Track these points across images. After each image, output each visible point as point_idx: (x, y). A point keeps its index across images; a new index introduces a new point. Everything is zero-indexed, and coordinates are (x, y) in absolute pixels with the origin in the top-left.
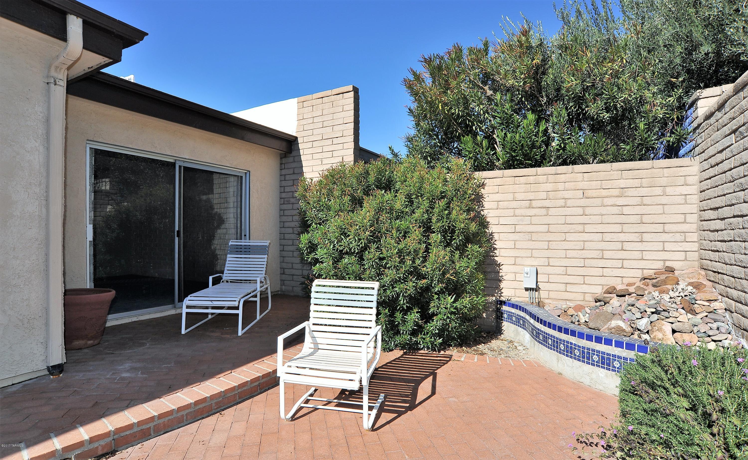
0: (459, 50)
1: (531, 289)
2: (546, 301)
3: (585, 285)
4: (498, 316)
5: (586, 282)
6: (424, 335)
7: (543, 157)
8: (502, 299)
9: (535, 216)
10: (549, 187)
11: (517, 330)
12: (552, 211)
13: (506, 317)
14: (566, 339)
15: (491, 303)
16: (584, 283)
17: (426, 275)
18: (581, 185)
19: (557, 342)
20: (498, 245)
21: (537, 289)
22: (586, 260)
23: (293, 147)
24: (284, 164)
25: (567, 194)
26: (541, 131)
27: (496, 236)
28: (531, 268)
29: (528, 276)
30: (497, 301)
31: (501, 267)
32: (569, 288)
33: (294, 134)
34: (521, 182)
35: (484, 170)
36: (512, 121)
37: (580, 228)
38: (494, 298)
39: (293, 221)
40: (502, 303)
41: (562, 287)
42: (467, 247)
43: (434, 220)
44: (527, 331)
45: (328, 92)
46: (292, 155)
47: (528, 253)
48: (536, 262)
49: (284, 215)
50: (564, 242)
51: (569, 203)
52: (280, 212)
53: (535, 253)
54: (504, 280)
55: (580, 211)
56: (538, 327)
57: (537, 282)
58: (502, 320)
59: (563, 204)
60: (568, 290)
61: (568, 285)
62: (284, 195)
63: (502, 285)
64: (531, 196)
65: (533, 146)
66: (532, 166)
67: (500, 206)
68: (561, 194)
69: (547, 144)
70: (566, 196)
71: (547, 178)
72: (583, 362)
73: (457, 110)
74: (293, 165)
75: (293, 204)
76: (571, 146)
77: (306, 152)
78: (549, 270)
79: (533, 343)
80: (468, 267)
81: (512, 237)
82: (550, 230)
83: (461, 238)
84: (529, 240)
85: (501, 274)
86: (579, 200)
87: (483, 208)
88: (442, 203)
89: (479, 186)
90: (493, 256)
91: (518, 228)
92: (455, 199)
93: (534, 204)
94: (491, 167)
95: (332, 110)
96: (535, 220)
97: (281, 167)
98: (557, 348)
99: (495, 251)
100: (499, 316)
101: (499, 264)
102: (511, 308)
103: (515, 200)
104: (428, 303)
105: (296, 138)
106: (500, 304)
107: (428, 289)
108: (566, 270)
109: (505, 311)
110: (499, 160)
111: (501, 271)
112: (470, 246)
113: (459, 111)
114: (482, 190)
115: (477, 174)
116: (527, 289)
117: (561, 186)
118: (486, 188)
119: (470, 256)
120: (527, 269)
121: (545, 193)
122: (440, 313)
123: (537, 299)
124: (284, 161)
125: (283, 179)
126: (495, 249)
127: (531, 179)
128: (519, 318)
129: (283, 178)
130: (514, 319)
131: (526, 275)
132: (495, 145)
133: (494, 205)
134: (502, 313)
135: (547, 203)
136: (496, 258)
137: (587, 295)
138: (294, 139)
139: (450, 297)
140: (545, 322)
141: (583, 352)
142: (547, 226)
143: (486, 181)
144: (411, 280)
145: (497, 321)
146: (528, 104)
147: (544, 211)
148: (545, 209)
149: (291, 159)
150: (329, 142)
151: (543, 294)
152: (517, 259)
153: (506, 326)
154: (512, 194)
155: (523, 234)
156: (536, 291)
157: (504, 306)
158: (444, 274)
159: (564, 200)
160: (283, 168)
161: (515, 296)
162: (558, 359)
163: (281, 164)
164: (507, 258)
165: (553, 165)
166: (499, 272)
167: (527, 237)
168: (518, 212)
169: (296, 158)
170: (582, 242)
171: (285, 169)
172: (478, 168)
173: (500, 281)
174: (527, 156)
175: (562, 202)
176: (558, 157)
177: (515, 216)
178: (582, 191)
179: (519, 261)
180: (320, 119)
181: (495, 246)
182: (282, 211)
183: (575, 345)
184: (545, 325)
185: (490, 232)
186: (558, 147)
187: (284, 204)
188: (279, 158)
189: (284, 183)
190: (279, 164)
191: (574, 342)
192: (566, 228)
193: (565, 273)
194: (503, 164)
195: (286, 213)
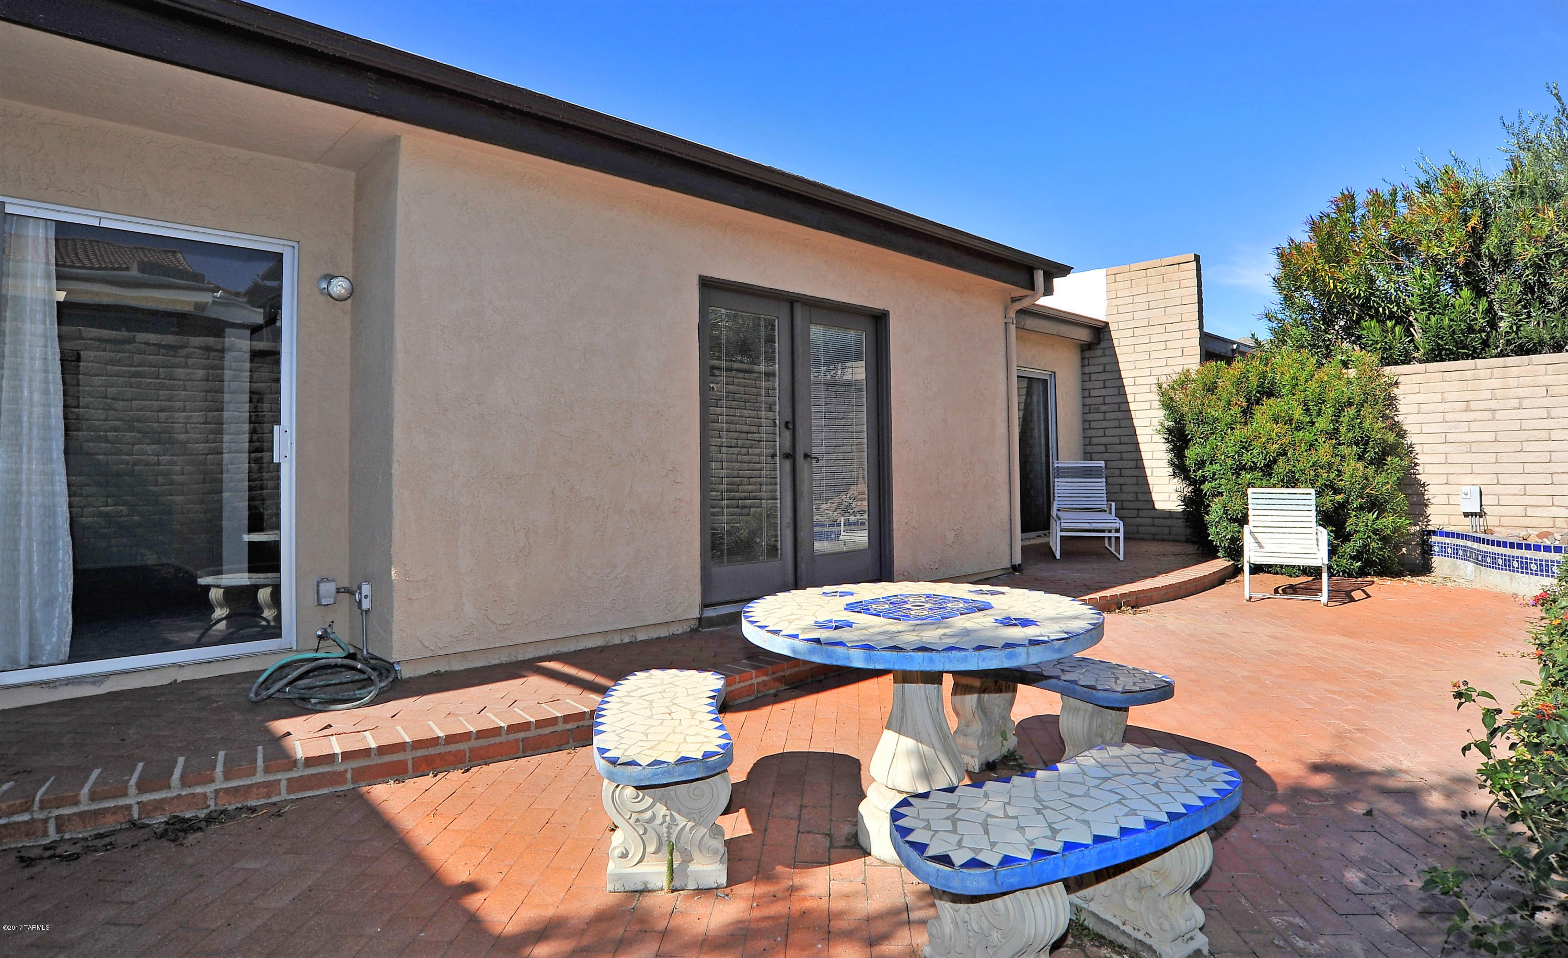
0: (1349, 200)
1: (1475, 514)
2: (1496, 529)
3: (1554, 508)
4: (1424, 550)
5: (1555, 504)
6: (1338, 558)
7: (1485, 343)
8: (1430, 528)
9: (1475, 421)
10: (1495, 383)
11: (1455, 564)
12: (1499, 414)
13: (1437, 550)
14: (1520, 555)
15: (1413, 534)
16: (1553, 505)
17: (1342, 489)
18: (1544, 380)
19: (1509, 560)
20: (1421, 459)
21: (1481, 514)
22: (1554, 475)
23: (1101, 336)
24: (1088, 358)
25: (1521, 393)
26: (1481, 311)
27: (1417, 449)
28: (1472, 487)
29: (1468, 497)
30: (1423, 531)
31: (1426, 488)
32: (1530, 511)
33: (1103, 319)
34: (1453, 379)
35: (1397, 364)
36: (1438, 300)
37: (1544, 435)
38: (1418, 528)
39: (1105, 435)
40: (1430, 533)
41: (1520, 511)
42: (1386, 460)
43: (1343, 430)
44: (1470, 561)
45: (1156, 262)
46: (1100, 346)
47: (1467, 469)
48: (1479, 480)
49: (1090, 428)
50: (1519, 453)
51: (1526, 403)
52: (1083, 425)
53: (1477, 469)
54: (1432, 504)
55: (1543, 413)
56: (1485, 550)
57: (1481, 505)
58: (1432, 554)
59: (1517, 406)
60: (1528, 514)
61: (1528, 508)
62: (1089, 401)
63: (1429, 511)
64: (1468, 396)
65: (1471, 329)
66: (1467, 357)
67: (1422, 410)
68: (1513, 392)
69: (1493, 325)
70: (1521, 395)
71: (1492, 372)
72: (1542, 575)
73: (1357, 290)
74: (1105, 360)
75: (1105, 412)
76: (1529, 329)
77: (1123, 342)
78: (1499, 489)
79: (1478, 571)
80: (1388, 482)
81: (1443, 448)
82: (1498, 438)
83: (1377, 450)
84: (1467, 452)
85: (1426, 497)
86: (1541, 400)
87: (1397, 413)
88: (1352, 411)
89: (1390, 385)
90: (1414, 474)
91: (1450, 438)
92: (1365, 405)
93: (1473, 405)
94: (1407, 360)
95: (1162, 286)
96: (1475, 426)
97: (1082, 362)
98: (1509, 566)
99: (1417, 468)
100: (1427, 550)
101: (1424, 484)
102: (1444, 538)
103: (1443, 401)
104: (1345, 521)
105: (1107, 324)
106: (1427, 535)
107: (1343, 505)
108: (1525, 489)
109: (1435, 543)
110: (1418, 349)
111: (1426, 492)
112: (1389, 459)
113: (1360, 290)
114: (1395, 390)
115: (1388, 370)
116: (1466, 515)
117: (1512, 382)
118: (1400, 386)
119: (1389, 471)
120: (1466, 489)
121: (1489, 392)
122: (1358, 531)
123: (1482, 528)
124: (1087, 354)
125: (1087, 379)
126: (1416, 464)
127: (1468, 374)
128: (1456, 549)
129: (1087, 377)
130: (1449, 551)
131: (1464, 496)
132: (1411, 329)
133: (1414, 409)
134: (1431, 546)
135: (1493, 405)
136: (1417, 476)
137: (1557, 520)
138: (1103, 324)
139: (1371, 514)
140: (1493, 541)
141: (1541, 565)
142: (1493, 434)
143: (1401, 379)
144: (1327, 494)
145: (1423, 558)
146: (1461, 274)
147: (1488, 415)
148: (1489, 412)
149: (1099, 352)
150: (1161, 329)
151: (1491, 521)
152: (1450, 476)
153: (1437, 561)
154: (1439, 395)
155: (1458, 444)
156: (1481, 516)
157: (1433, 537)
158: (1363, 488)
159: (1517, 400)
160: (1087, 363)
161: (1449, 524)
162: (1511, 579)
163: (1083, 359)
164: (1434, 476)
165: (1502, 355)
166: (1423, 494)
167: (1465, 448)
168: (1449, 417)
169: (1107, 352)
170: (1548, 453)
171: (1089, 365)
172: (1388, 361)
173: (1426, 505)
174: (1462, 345)
175: (1515, 403)
176: (1508, 342)
177: (1444, 421)
178: (1545, 388)
179: (1452, 479)
180: (1145, 298)
181: (1416, 460)
182: (1087, 424)
183: (1531, 559)
184: (1493, 545)
185: (1409, 443)
186: (1508, 329)
187: (1090, 413)
188: (1079, 351)
189: (1088, 385)
190: (1080, 359)
191: (1529, 557)
192: (1523, 435)
193: (1523, 493)
194: (1424, 355)
195: (1094, 425)
